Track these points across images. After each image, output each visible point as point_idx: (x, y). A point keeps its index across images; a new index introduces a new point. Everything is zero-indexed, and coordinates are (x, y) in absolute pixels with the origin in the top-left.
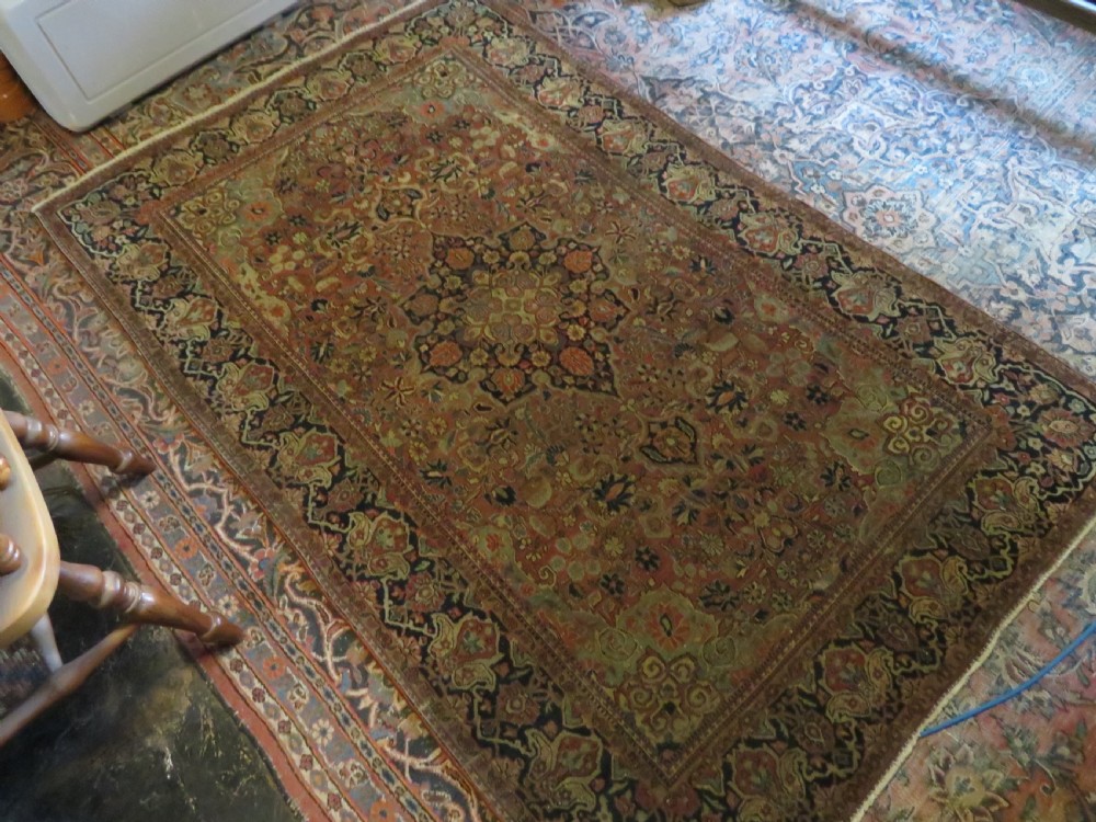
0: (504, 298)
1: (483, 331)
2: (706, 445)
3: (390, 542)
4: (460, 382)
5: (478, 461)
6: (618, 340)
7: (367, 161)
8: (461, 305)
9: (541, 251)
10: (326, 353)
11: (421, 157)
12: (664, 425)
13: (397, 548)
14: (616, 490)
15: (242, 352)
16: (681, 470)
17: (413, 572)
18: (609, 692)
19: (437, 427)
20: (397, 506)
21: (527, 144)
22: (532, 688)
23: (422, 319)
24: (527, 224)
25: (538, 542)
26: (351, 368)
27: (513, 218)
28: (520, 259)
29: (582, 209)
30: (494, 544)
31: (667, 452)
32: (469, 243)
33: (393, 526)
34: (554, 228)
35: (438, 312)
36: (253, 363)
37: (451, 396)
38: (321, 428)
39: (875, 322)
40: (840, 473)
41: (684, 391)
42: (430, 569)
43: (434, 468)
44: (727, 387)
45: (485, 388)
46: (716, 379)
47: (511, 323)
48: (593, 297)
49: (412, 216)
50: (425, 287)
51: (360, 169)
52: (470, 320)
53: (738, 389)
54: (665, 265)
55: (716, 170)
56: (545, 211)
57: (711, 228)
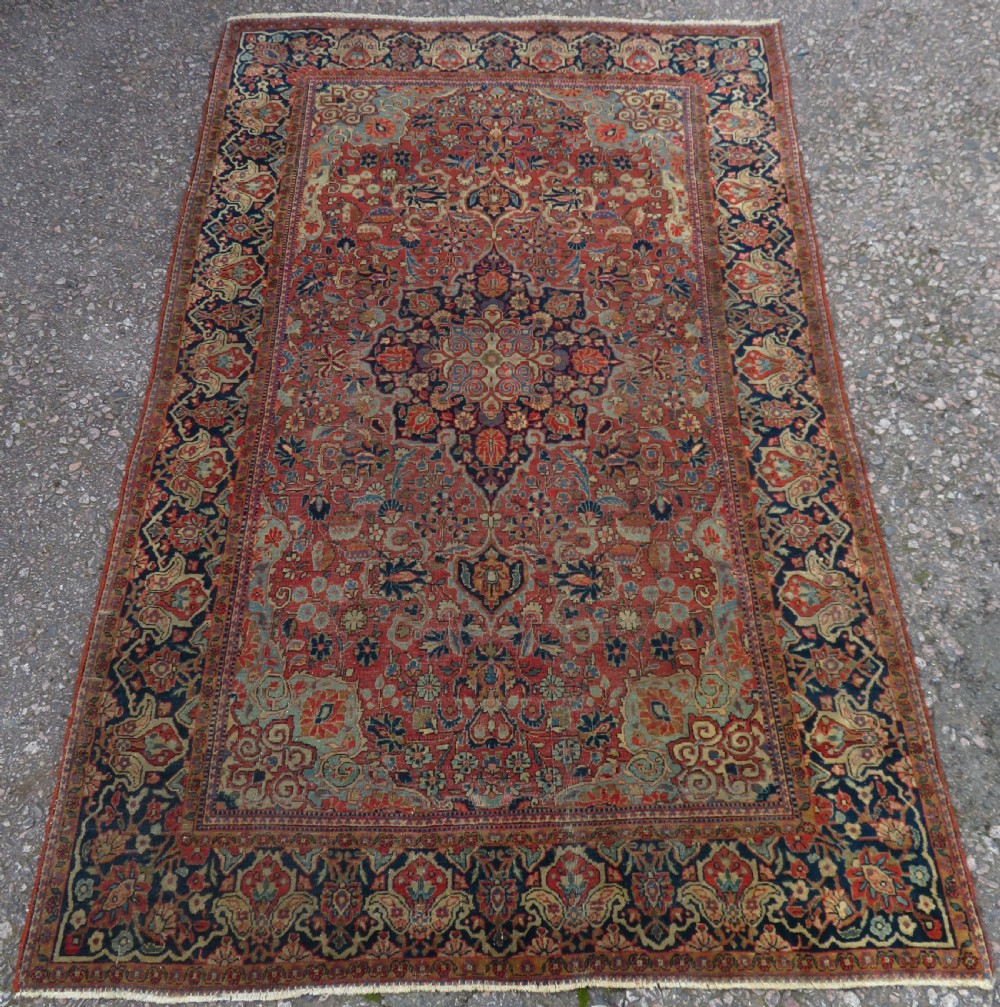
0: (492, 346)
1: (444, 363)
2: (517, 604)
3: (205, 474)
4: (383, 391)
5: (329, 465)
6: (544, 456)
7: (509, 142)
8: (452, 326)
9: (567, 328)
10: (311, 288)
11: (557, 170)
12: (502, 558)
13: (205, 483)
14: (405, 576)
15: (255, 242)
16: (474, 606)
17: (197, 510)
18: (231, 722)
19: (329, 413)
20: (237, 451)
21: (662, 220)
22: (183, 668)
23: (411, 315)
24: (581, 294)
25: (305, 564)
26: (317, 315)
27: (576, 281)
28: (541, 322)
29: (646, 315)
30: (273, 538)
31: (479, 583)
32: (514, 276)
33: (220, 463)
34: (601, 316)
35: (428, 318)
36: (255, 257)
37: (364, 397)
38: (249, 348)
39: (800, 629)
40: (604, 728)
41: (552, 545)
42: (211, 517)
43: (292, 444)
44: (592, 572)
45: (396, 411)
46: (590, 558)
47: (475, 372)
48: (566, 402)
49: (494, 219)
50: (440, 288)
51: (496, 146)
52: (445, 345)
53: (600, 582)
54: (661, 422)
55: (813, 371)
56: (609, 294)
57: (743, 422)
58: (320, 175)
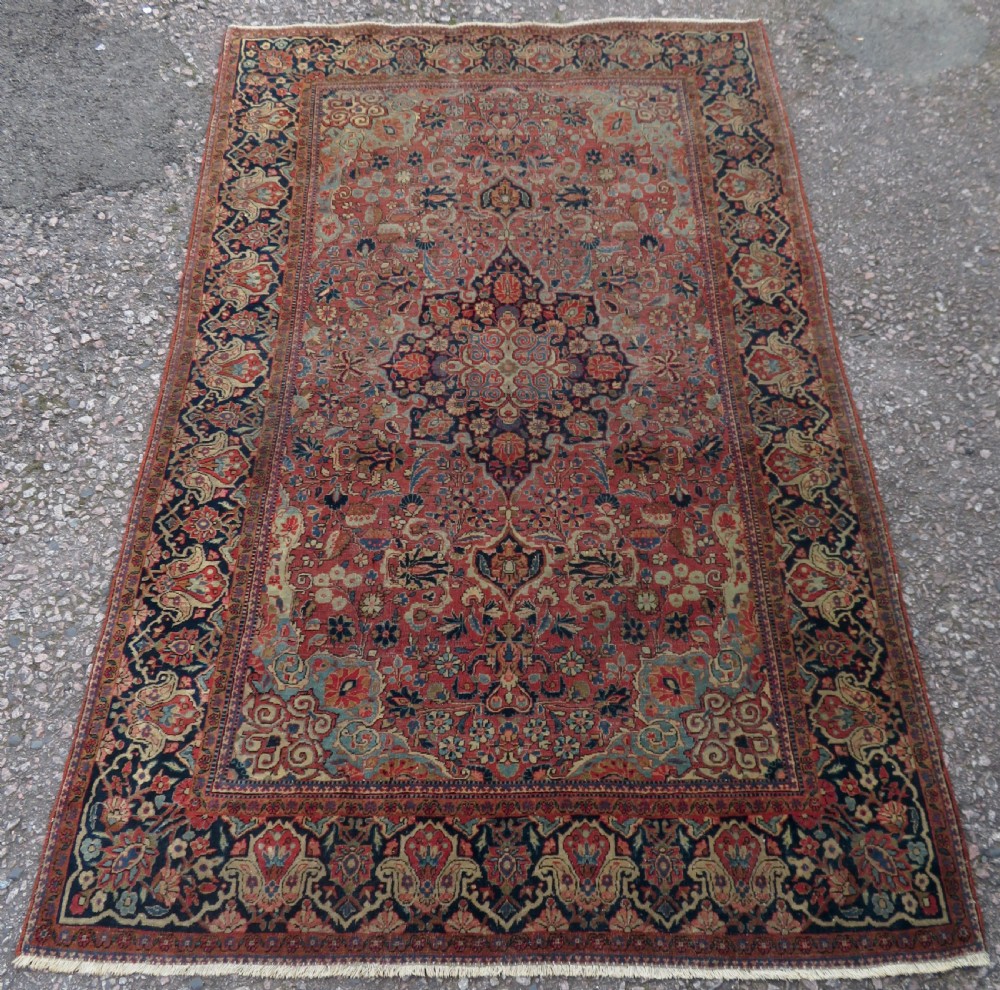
0: (509, 380)
1: (556, 364)
2: (486, 182)
3: (753, 267)
4: (612, 337)
5: (648, 275)
6: (461, 282)
8: (550, 400)
9: (431, 399)
10: (707, 441)
12: (498, 210)
13: (751, 261)
14: (572, 197)
15: (787, 502)
16: (518, 182)
17: (750, 241)
18: (679, 122)
19: (658, 317)
20: (732, 286)
22: (722, 148)
23: (594, 414)
24: (413, 436)
25: (651, 208)
26: (693, 414)
27: (418, 452)
28: (458, 405)
29: (348, 415)
30: (681, 223)
31: (515, 194)
32: (484, 456)
33: (745, 276)
34: (396, 412)
35: (576, 410)
36: (781, 483)
37: (627, 331)
38: (753, 379)
40: (429, 121)
41: (458, 219)
42: (737, 236)
43: (685, 291)
44: (427, 203)
45: (596, 320)
46: (428, 212)
47: (525, 355)
48: (438, 327)
49: (509, 536)
50: (567, 442)
51: (509, 655)
52: (556, 382)
53: (422, 198)
54: (352, 313)
55: (194, 364)
56: (383, 438)
57: (276, 317)
58: (737, 599)
